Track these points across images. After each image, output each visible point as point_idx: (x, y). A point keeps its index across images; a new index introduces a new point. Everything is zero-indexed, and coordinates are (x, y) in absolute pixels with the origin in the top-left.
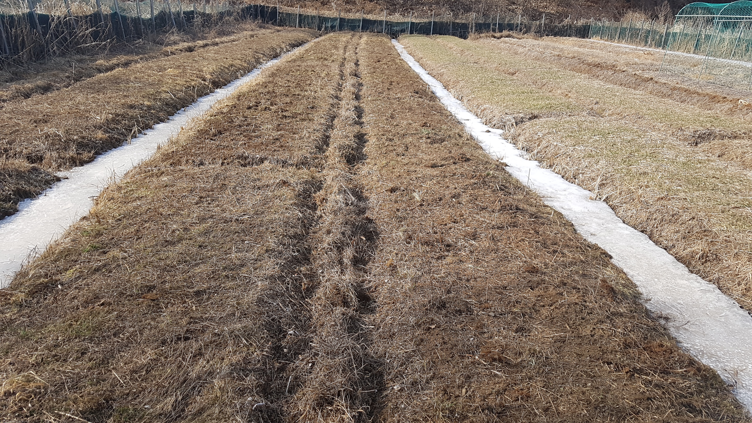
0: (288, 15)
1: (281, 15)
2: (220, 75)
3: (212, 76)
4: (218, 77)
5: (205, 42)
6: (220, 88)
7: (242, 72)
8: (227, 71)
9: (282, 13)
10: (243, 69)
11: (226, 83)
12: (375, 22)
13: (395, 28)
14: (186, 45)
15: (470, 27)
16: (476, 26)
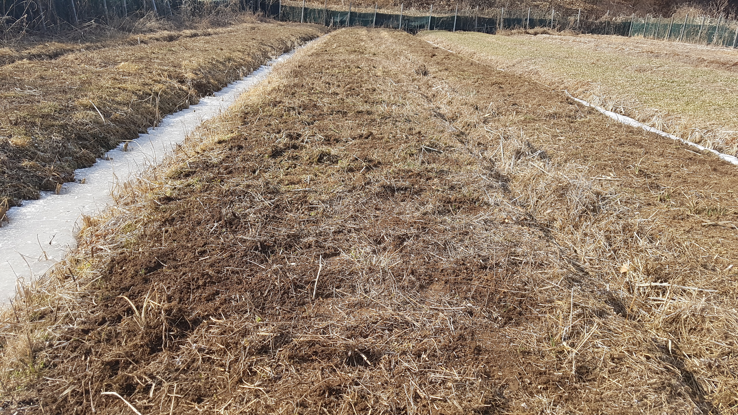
0: (292, 8)
1: (284, 8)
2: (210, 73)
3: (196, 74)
4: (206, 77)
5: (193, 31)
6: (210, 95)
7: (245, 69)
8: (221, 67)
9: (285, 6)
10: (245, 64)
11: (220, 87)
12: (390, 16)
13: (413, 24)
14: (166, 33)
15: (498, 22)
16: (504, 22)
